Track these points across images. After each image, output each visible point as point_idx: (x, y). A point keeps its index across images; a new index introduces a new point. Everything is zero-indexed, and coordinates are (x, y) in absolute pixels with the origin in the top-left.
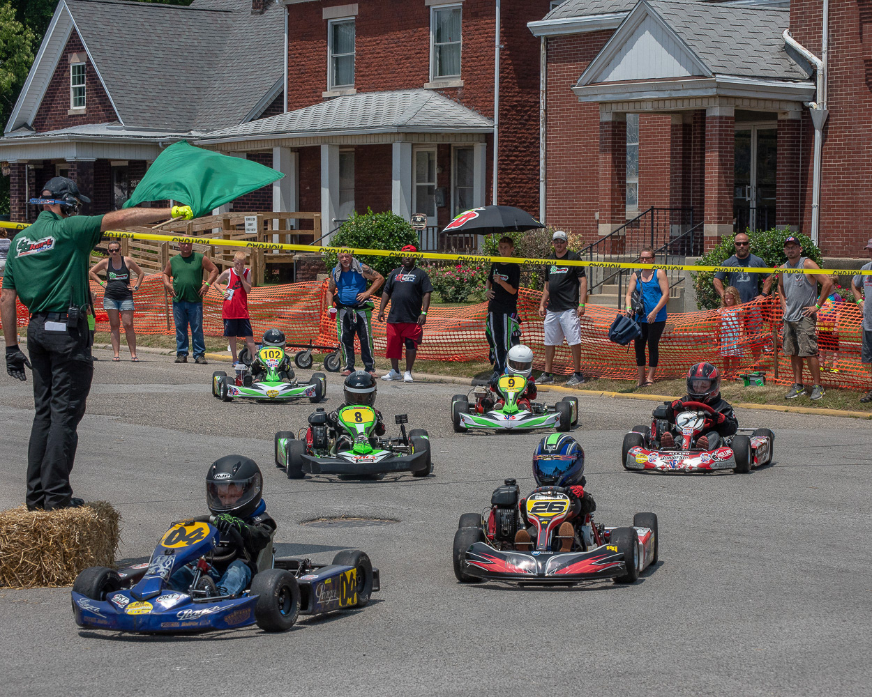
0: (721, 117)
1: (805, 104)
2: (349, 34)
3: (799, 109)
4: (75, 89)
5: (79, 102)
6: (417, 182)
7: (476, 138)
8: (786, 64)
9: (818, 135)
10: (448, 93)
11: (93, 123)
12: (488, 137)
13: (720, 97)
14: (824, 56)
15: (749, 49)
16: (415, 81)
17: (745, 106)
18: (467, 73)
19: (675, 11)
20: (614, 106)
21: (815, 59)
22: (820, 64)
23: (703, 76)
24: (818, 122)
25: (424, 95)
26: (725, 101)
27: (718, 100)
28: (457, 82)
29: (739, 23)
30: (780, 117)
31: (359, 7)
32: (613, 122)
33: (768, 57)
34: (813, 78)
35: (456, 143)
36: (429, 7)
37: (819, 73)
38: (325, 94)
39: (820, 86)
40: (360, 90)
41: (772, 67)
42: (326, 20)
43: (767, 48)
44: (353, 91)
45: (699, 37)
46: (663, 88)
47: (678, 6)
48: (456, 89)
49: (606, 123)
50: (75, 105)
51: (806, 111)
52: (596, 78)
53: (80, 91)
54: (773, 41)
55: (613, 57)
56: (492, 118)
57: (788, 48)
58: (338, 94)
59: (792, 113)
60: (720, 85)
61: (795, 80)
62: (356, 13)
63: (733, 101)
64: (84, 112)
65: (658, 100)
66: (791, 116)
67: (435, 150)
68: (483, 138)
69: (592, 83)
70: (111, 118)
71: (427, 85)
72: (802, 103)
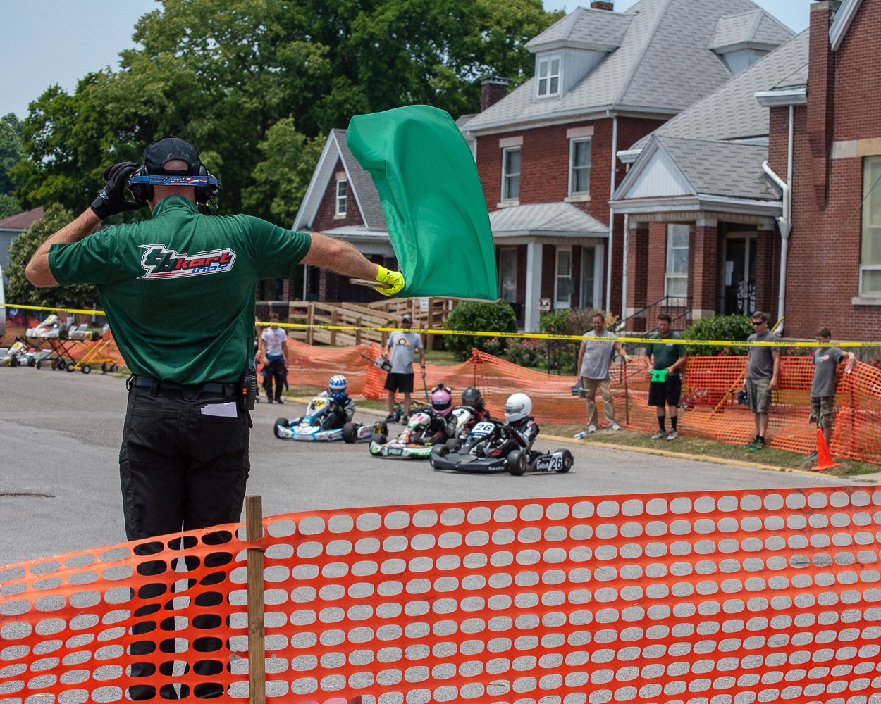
0: (705, 227)
1: (777, 219)
2: (517, 161)
3: (772, 222)
4: (340, 200)
5: (342, 210)
6: (559, 274)
7: (596, 241)
8: (764, 187)
9: (784, 243)
10: (580, 205)
11: (350, 225)
12: (606, 240)
13: (706, 211)
14: (789, 182)
15: (734, 175)
16: (558, 196)
17: (727, 219)
18: (593, 191)
19: (679, 145)
20: (638, 217)
21: (782, 184)
22: (786, 187)
23: (691, 195)
24: (784, 231)
25: (562, 206)
26: (709, 214)
27: (703, 214)
28: (585, 197)
29: (732, 155)
30: (759, 228)
31: (524, 139)
32: (638, 230)
33: (749, 182)
34: (781, 199)
35: (586, 244)
36: (569, 139)
37: (785, 194)
38: (499, 205)
39: (785, 205)
40: (522, 202)
41: (750, 189)
42: (502, 149)
43: (749, 175)
44: (517, 203)
45: (693, 165)
46: (667, 203)
47: (683, 141)
48: (585, 203)
49: (633, 230)
50: (340, 211)
51: (776, 224)
52: (625, 195)
53: (342, 201)
54: (757, 170)
55: (636, 180)
56: (608, 226)
57: (766, 175)
58: (507, 205)
59: (767, 226)
60: (702, 202)
61: (767, 200)
62: (521, 143)
63: (716, 215)
64: (344, 217)
65: (665, 213)
66: (766, 228)
67: (570, 249)
68: (602, 241)
69: (622, 199)
70: (360, 223)
71: (566, 199)
72: (773, 218)
